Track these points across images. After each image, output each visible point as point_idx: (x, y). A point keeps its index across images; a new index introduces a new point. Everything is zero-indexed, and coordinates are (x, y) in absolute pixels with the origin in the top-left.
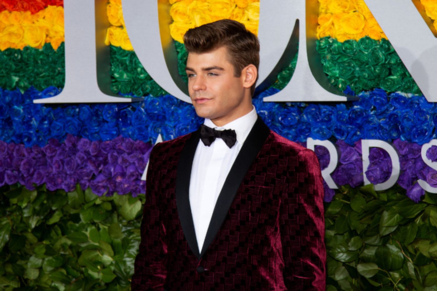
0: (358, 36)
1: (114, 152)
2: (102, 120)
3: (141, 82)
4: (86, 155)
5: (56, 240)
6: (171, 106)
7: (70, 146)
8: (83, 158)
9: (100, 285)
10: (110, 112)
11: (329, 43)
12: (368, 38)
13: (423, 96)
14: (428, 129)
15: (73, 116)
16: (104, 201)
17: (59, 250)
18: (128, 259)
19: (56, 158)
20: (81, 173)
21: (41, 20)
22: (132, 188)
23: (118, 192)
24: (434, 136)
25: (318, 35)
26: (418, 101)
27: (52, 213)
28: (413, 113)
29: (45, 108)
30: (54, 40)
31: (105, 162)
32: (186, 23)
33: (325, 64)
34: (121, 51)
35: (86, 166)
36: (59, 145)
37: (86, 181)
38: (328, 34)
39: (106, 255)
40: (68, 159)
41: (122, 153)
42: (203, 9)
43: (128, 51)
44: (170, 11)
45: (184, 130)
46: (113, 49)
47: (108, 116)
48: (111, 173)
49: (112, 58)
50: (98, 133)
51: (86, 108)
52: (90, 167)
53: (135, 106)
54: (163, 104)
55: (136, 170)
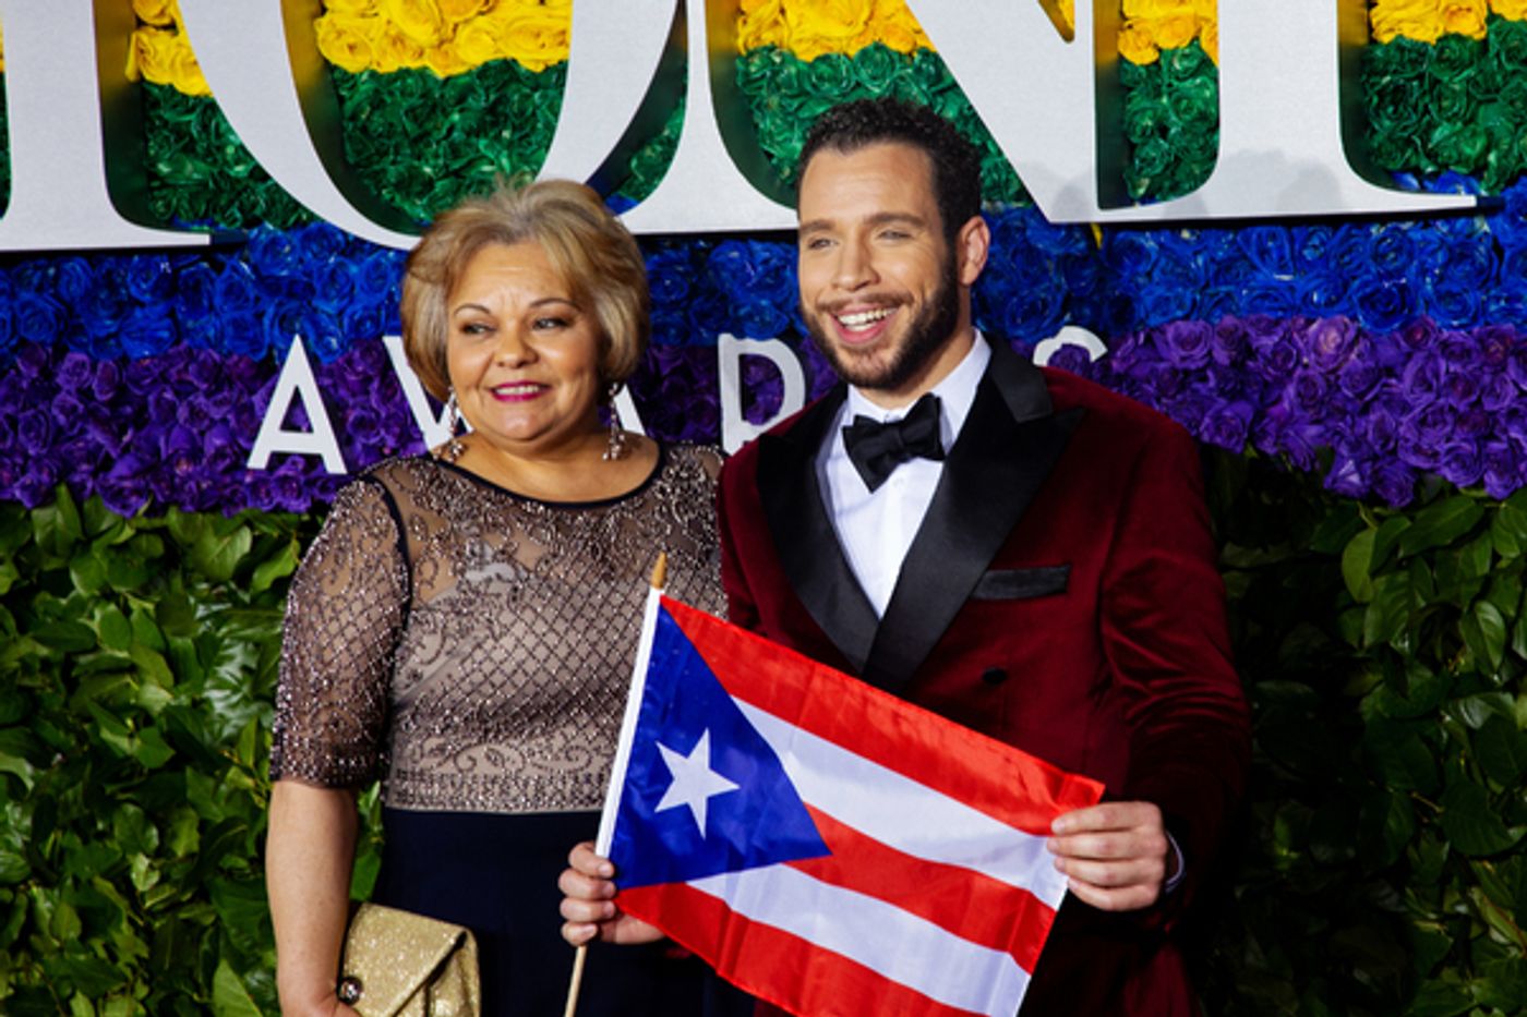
0: (853, 43)
1: (165, 390)
2: (126, 299)
3: (238, 187)
4: (81, 401)
6: (327, 254)
7: (35, 375)
8: (74, 408)
10: (148, 274)
11: (774, 63)
12: (879, 47)
13: (1037, 209)
14: (1050, 298)
15: (40, 289)
16: (141, 532)
17: (15, 675)
18: (215, 695)
20: (70, 452)
22: (220, 491)
23: (181, 506)
24: (1067, 317)
25: (740, 43)
26: (1023, 220)
28: (1009, 257)
31: (139, 420)
32: (363, 16)
33: (762, 126)
34: (177, 98)
35: (83, 431)
37: (84, 476)
38: (768, 37)
39: (152, 684)
40: (30, 413)
41: (189, 394)
43: (197, 97)
45: (368, 324)
46: (149, 92)
47: (141, 289)
48: (157, 452)
49: (149, 119)
50: (115, 336)
51: (76, 266)
52: (96, 436)
53: (221, 257)
54: (304, 248)
55: (232, 440)
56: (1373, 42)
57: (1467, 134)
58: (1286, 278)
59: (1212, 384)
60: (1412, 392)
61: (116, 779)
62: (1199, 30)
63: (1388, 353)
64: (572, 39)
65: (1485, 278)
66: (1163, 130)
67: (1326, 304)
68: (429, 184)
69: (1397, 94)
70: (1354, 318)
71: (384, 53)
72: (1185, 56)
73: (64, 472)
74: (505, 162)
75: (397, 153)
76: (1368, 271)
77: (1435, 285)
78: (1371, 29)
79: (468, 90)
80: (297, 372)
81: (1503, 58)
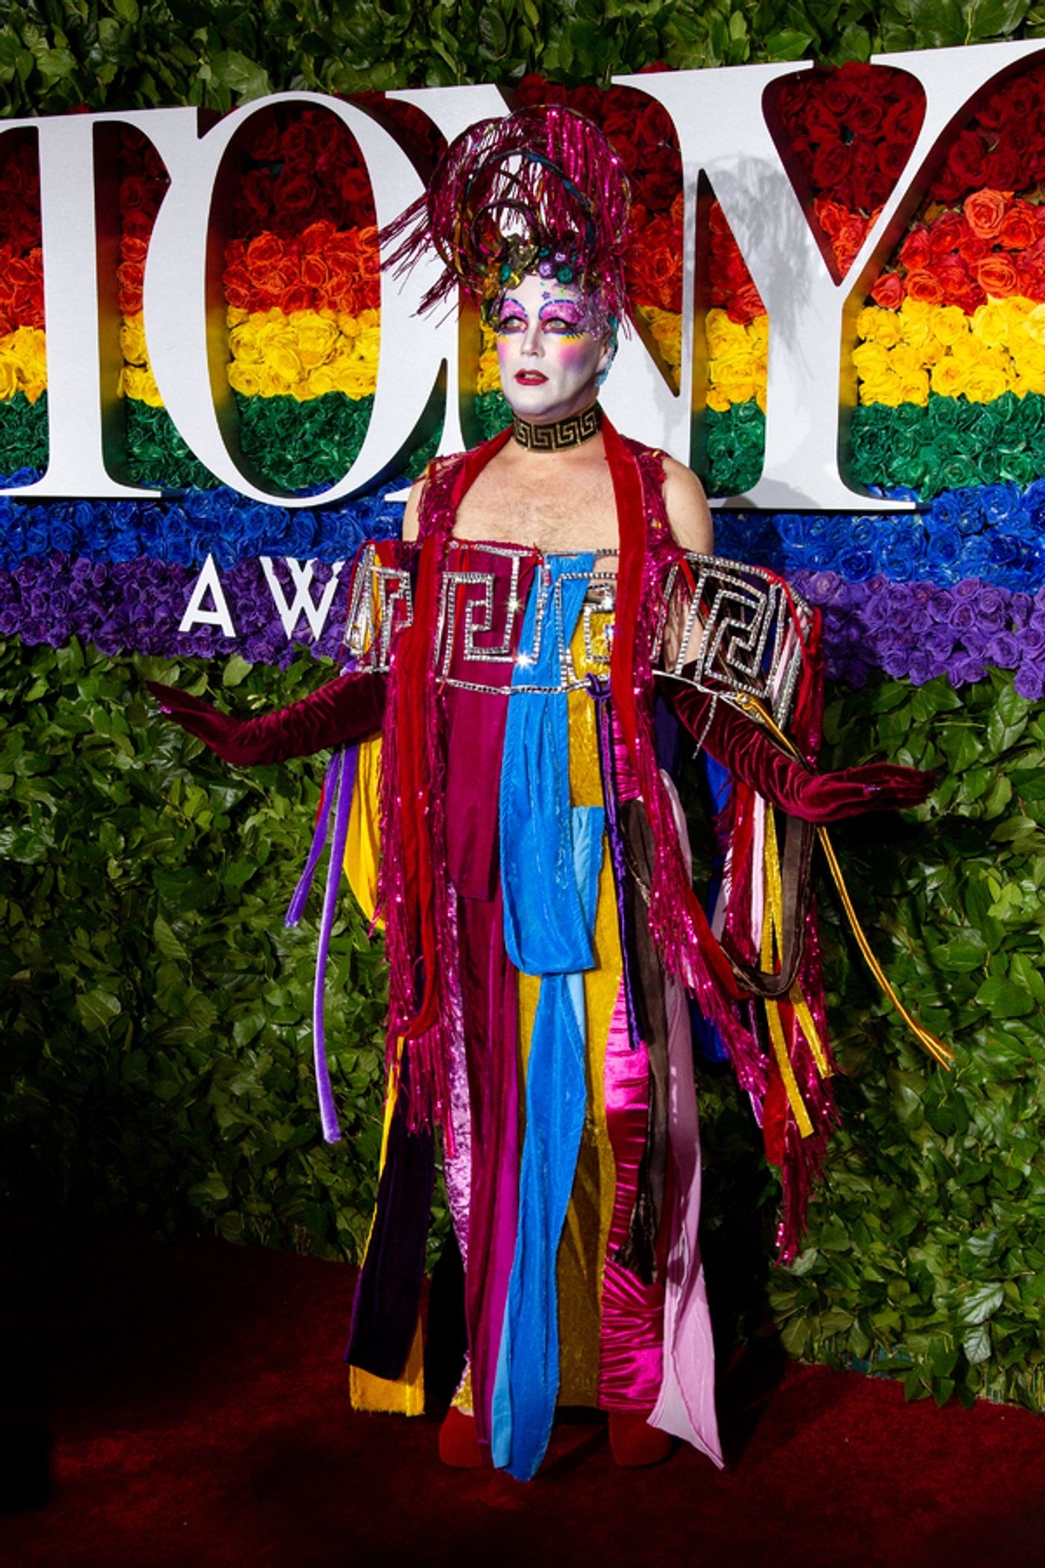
1: (133, 583)
2: (113, 528)
3: (179, 462)
4: (85, 587)
6: (228, 506)
7: (60, 570)
8: (81, 591)
10: (126, 514)
15: (64, 520)
16: (118, 666)
18: (158, 762)
19: (35, 592)
20: (79, 617)
21: (8, 352)
22: (163, 643)
23: (141, 651)
25: (479, 388)
27: (32, 682)
29: (16, 504)
30: (30, 386)
31: (118, 600)
32: (255, 362)
34: (146, 409)
35: (86, 604)
36: (40, 568)
37: (86, 631)
38: (495, 385)
39: (123, 754)
40: (57, 592)
41: (146, 586)
42: (283, 337)
43: (157, 409)
44: (230, 341)
45: (252, 549)
46: (129, 404)
47: (120, 522)
48: (127, 619)
49: (129, 420)
50: (106, 549)
51: (85, 507)
52: (93, 607)
53: (168, 505)
54: (216, 501)
55: (171, 615)
56: (860, 405)
57: (913, 464)
58: (800, 546)
60: (870, 619)
61: (100, 809)
62: (756, 393)
63: (857, 595)
64: (378, 382)
65: (918, 552)
66: (731, 453)
67: (823, 564)
68: (290, 465)
69: (873, 437)
70: (838, 573)
71: (267, 386)
72: (746, 408)
73: (76, 627)
74: (335, 454)
75: (272, 446)
76: (849, 545)
77: (888, 555)
78: (859, 398)
79: (315, 410)
80: (209, 576)
81: (937, 419)
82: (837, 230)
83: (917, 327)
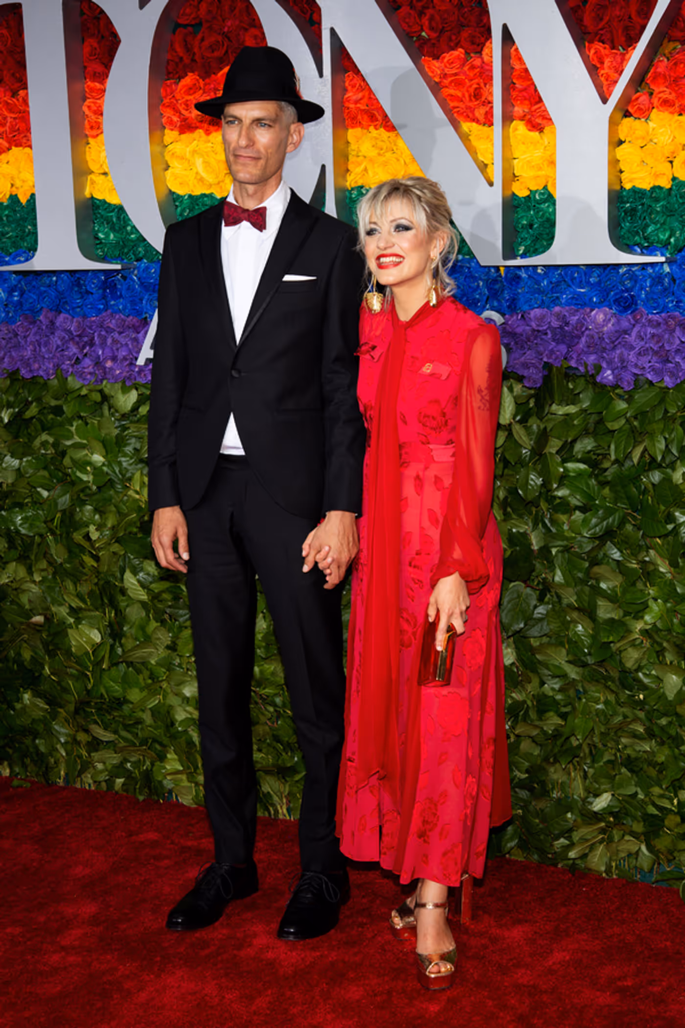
1: (101, 331)
2: (85, 291)
3: (132, 244)
4: (67, 335)
5: (36, 437)
7: (48, 323)
8: (64, 338)
9: (90, 489)
10: (95, 281)
13: (475, 257)
14: (480, 298)
15: (49, 286)
16: (91, 391)
17: (39, 449)
18: (123, 459)
19: (31, 339)
20: (62, 356)
21: (4, 165)
22: (125, 374)
23: (109, 380)
24: (488, 306)
25: (348, 184)
26: (469, 263)
27: (28, 404)
29: (14, 275)
30: (21, 190)
31: (91, 343)
32: (186, 170)
34: (106, 205)
35: (68, 348)
36: (34, 322)
37: (68, 367)
38: (360, 182)
39: (97, 454)
40: (46, 339)
41: (112, 332)
42: (206, 150)
43: (115, 205)
44: (165, 154)
46: (95, 203)
47: (92, 286)
48: (99, 357)
49: (95, 214)
51: (65, 277)
52: (73, 349)
53: (125, 274)
55: (130, 352)
56: (623, 189)
57: (662, 230)
58: (582, 290)
59: (549, 336)
60: (635, 341)
62: (547, 182)
63: (625, 324)
65: (667, 292)
66: (531, 226)
67: (599, 303)
69: (633, 211)
70: (611, 309)
71: (195, 186)
72: (541, 194)
73: (60, 364)
76: (617, 288)
77: (646, 295)
78: (621, 182)
81: (678, 196)
82: (602, 63)
83: (661, 131)
